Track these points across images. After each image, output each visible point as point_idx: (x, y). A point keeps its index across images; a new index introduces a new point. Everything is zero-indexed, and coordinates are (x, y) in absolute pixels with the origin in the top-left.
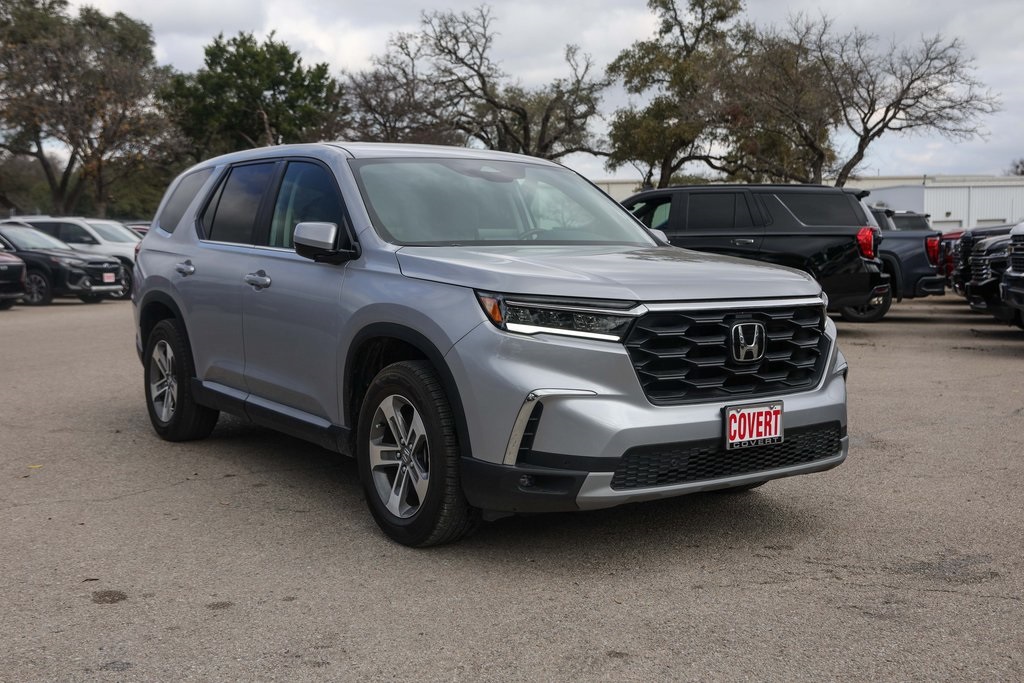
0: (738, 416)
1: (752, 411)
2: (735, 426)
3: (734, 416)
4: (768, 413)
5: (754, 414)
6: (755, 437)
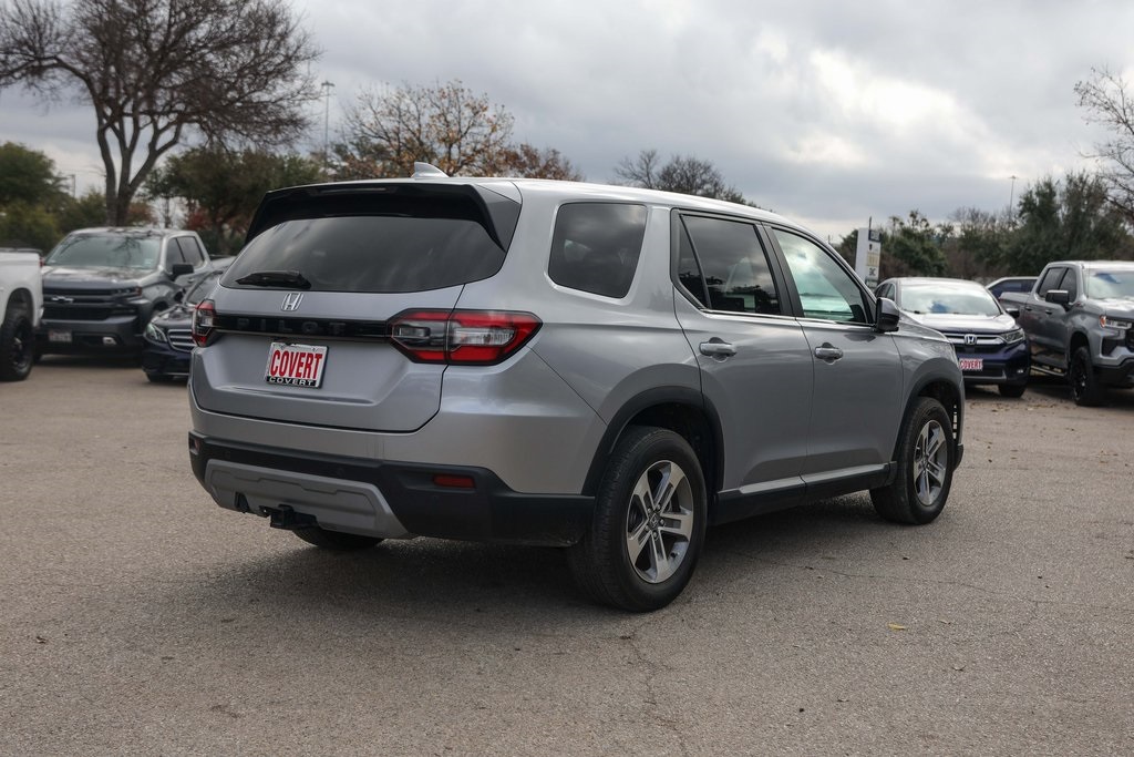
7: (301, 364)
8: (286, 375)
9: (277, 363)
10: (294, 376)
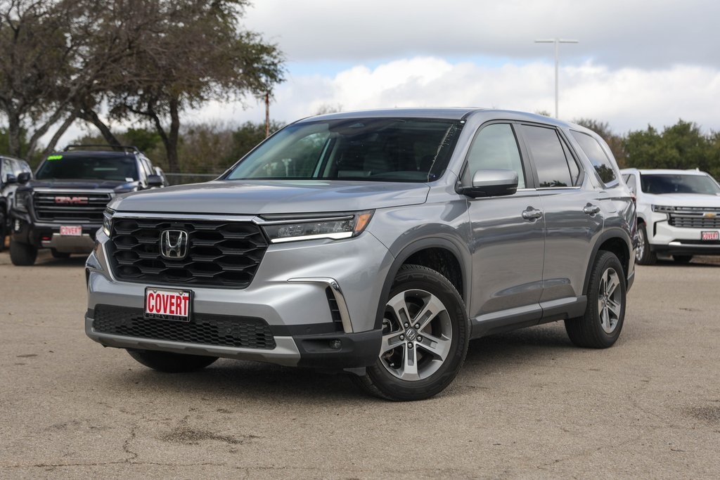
0: (155, 295)
1: (166, 293)
2: (153, 302)
3: (151, 295)
4: (178, 297)
5: (167, 296)
6: (168, 313)
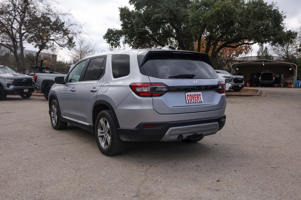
7: (195, 97)
8: (193, 101)
9: (189, 98)
10: (195, 100)
